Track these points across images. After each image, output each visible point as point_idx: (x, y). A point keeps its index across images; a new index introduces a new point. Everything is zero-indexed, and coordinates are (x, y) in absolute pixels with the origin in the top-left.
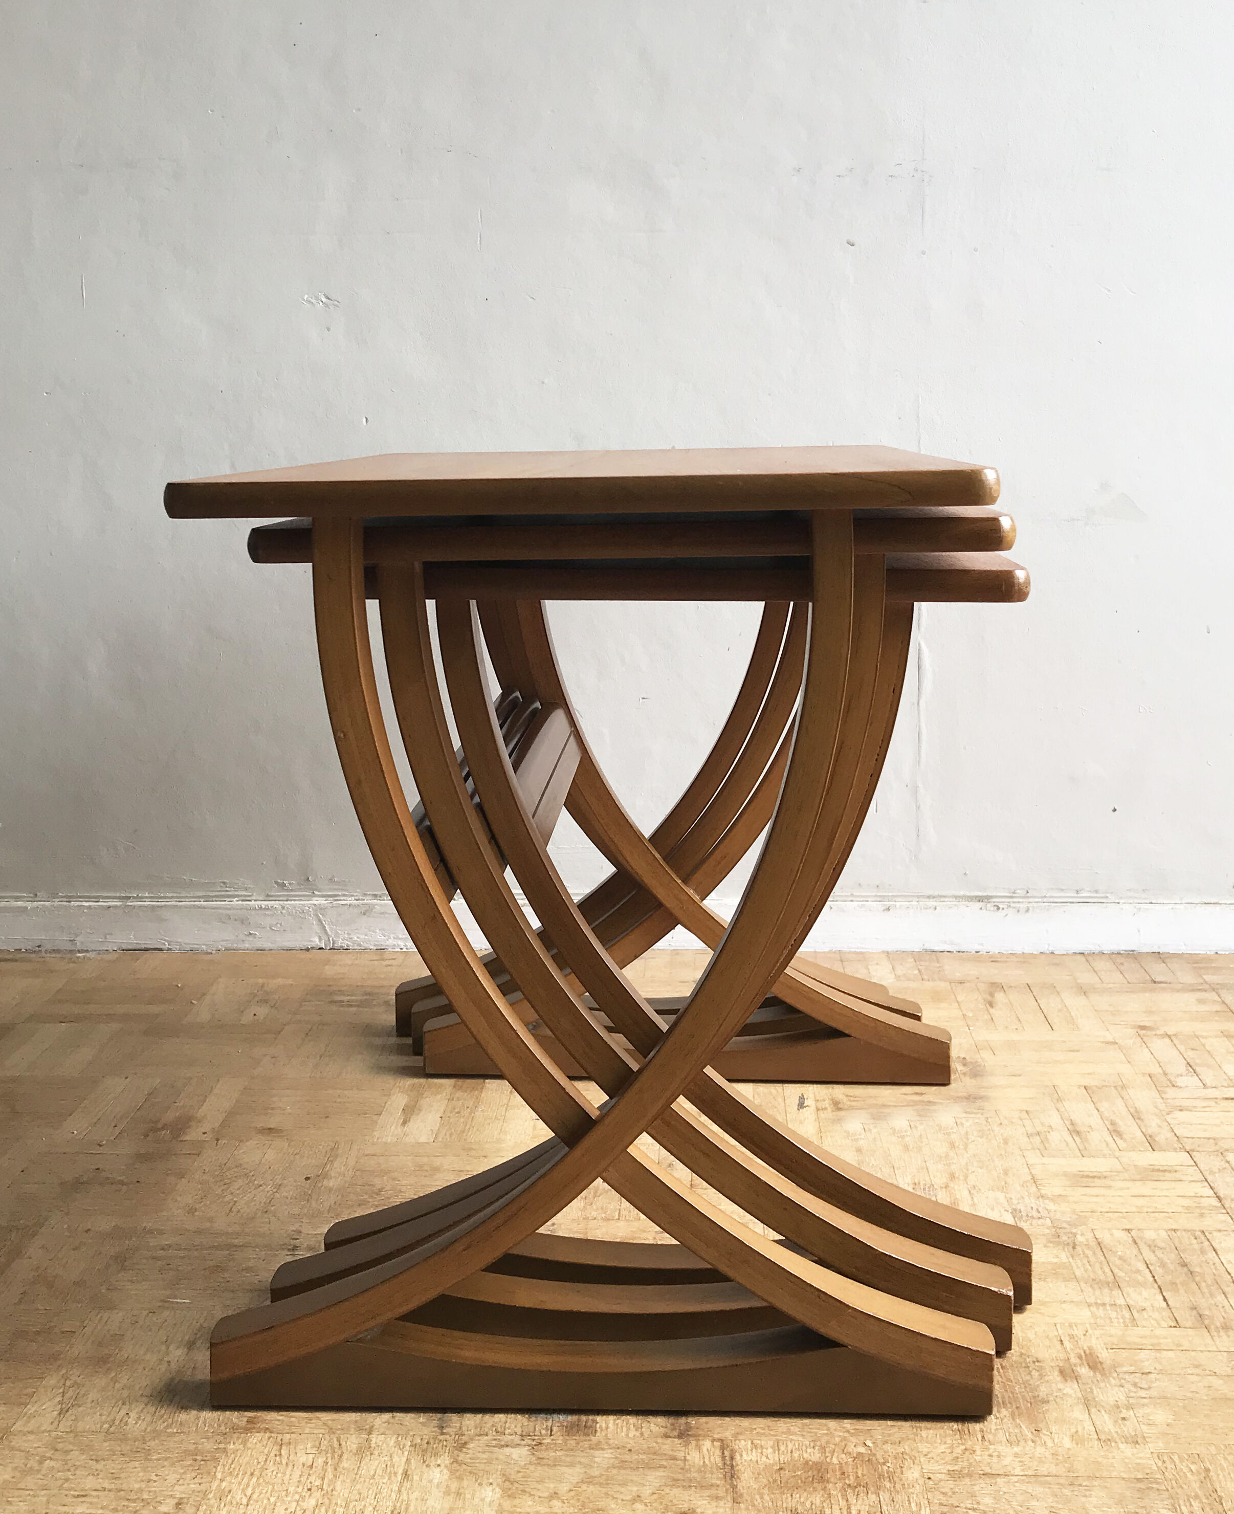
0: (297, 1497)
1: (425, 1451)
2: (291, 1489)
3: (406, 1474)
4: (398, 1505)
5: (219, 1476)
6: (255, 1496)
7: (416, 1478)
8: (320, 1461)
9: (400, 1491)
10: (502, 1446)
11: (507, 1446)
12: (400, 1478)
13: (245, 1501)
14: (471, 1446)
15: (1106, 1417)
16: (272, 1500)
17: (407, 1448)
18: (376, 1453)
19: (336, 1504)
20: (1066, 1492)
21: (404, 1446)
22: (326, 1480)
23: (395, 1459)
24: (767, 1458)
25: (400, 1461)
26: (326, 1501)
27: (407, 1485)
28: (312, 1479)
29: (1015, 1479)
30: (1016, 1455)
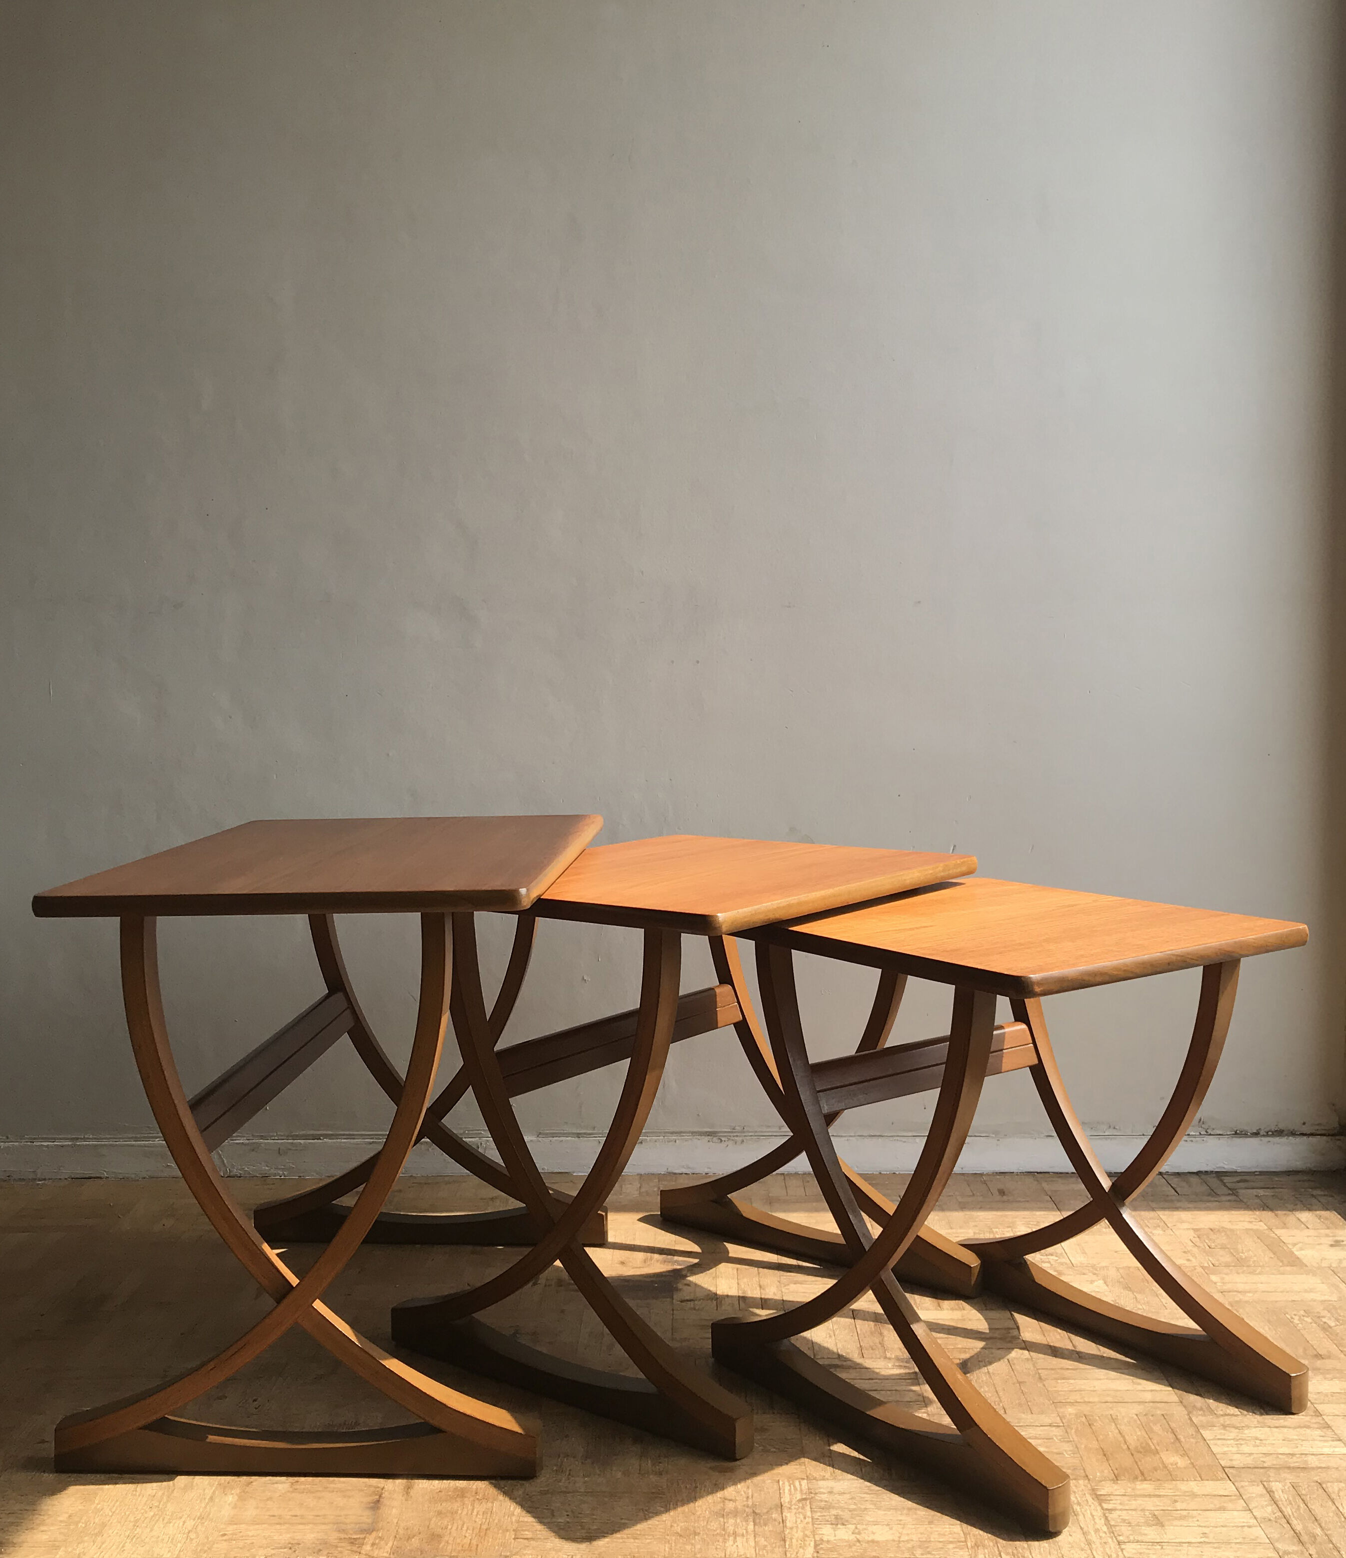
0: (142, 1511)
1: (225, 1487)
2: (140, 1508)
3: (211, 1498)
4: (203, 1514)
5: (97, 1502)
6: (117, 1511)
7: (217, 1500)
8: (160, 1493)
9: (205, 1507)
10: (273, 1483)
11: (276, 1483)
12: (207, 1500)
13: (110, 1514)
14: (254, 1484)
15: (649, 1461)
16: (127, 1513)
17: (215, 1485)
18: (196, 1488)
19: (166, 1514)
20: (606, 1499)
21: (214, 1484)
22: (162, 1503)
23: (207, 1491)
24: (434, 1486)
25: (209, 1492)
26: (160, 1513)
27: (211, 1504)
28: (153, 1502)
29: (578, 1494)
30: (585, 1482)
